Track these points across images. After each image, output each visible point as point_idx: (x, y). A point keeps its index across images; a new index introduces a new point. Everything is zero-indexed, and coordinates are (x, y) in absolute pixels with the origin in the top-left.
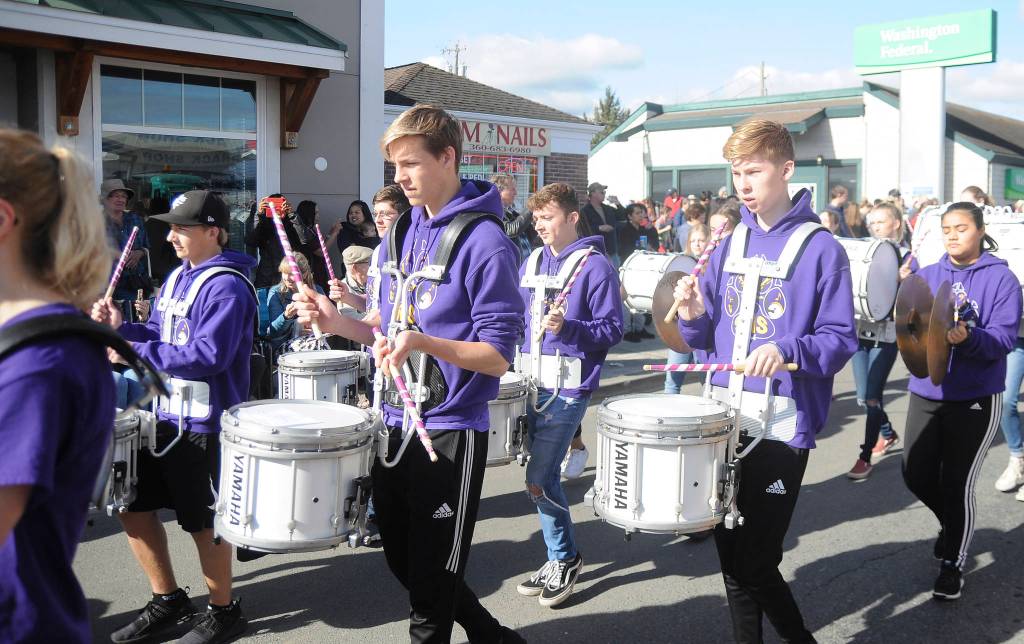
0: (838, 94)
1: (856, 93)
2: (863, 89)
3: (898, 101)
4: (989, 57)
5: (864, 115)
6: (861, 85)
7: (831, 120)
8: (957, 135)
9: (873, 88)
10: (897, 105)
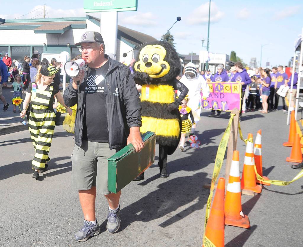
0: (76, 19)
1: (83, 19)
2: (86, 18)
3: (100, 23)
4: (135, 9)
5: (86, 28)
6: (86, 16)
7: (73, 29)
8: (122, 38)
9: (90, 18)
10: (99, 25)
